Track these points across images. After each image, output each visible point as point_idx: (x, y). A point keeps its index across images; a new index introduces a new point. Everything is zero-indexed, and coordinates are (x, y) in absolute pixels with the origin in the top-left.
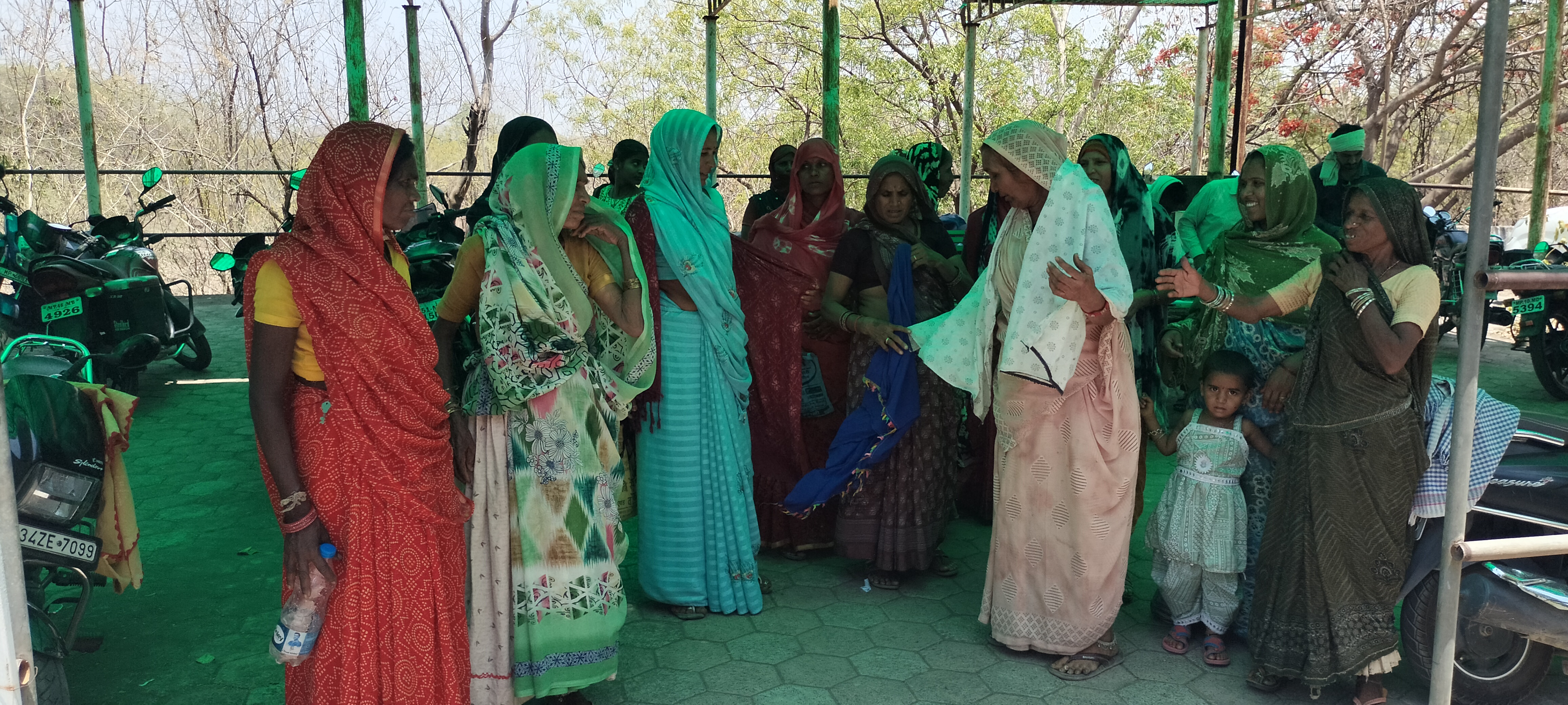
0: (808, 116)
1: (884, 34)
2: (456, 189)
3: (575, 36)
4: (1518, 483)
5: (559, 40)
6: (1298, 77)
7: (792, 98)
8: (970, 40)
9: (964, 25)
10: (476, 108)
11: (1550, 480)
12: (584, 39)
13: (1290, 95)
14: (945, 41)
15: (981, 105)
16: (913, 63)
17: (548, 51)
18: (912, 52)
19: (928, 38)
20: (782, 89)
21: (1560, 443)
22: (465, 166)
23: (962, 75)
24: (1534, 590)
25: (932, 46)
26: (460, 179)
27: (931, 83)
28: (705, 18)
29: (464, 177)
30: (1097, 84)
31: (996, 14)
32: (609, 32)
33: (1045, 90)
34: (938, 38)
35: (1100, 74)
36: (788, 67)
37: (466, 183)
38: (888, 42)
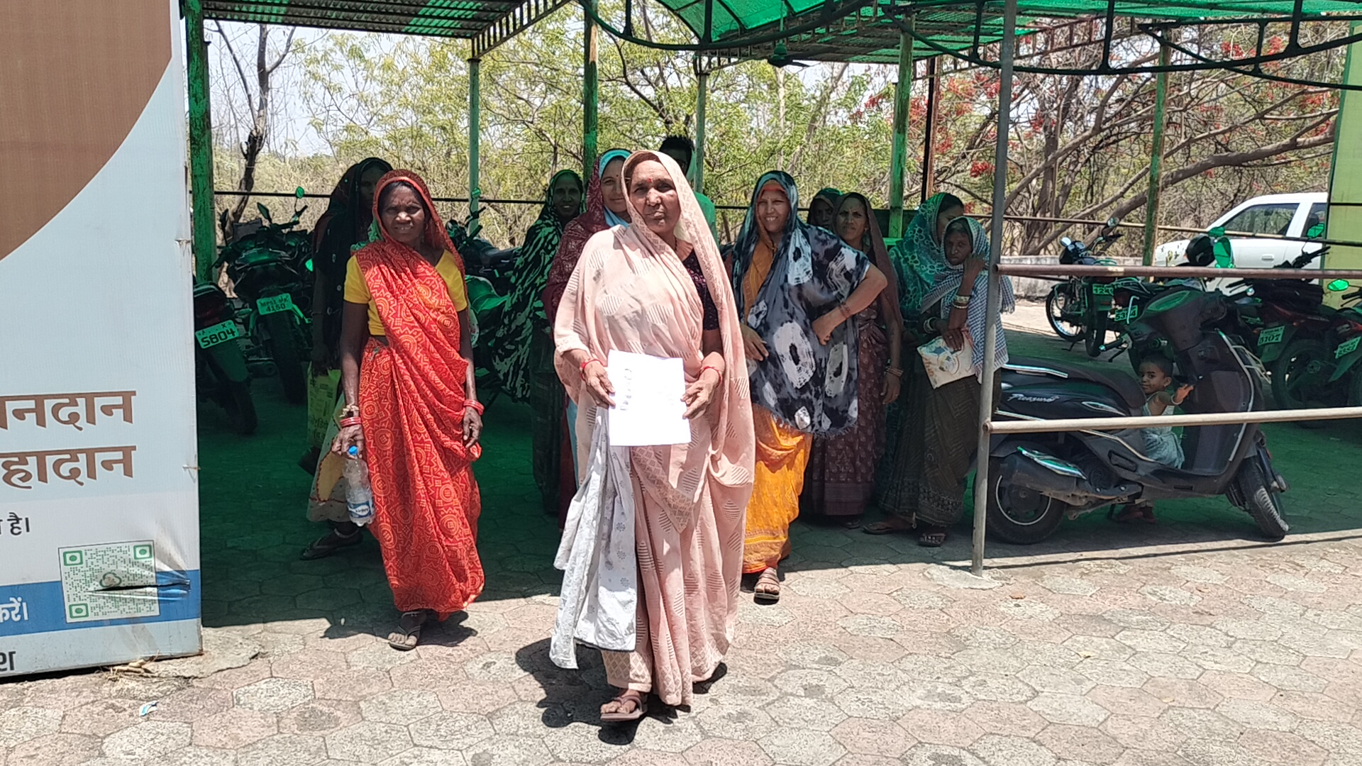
0: (555, 148)
1: (625, 76)
2: (234, 207)
3: (338, 68)
4: (1039, 400)
5: (322, 71)
6: (985, 125)
7: (541, 131)
8: (702, 86)
9: (697, 74)
10: (255, 133)
11: (1057, 397)
12: (347, 71)
13: (978, 141)
14: (679, 84)
15: (711, 142)
16: (651, 105)
17: (312, 81)
18: (649, 92)
19: (664, 82)
20: (532, 123)
21: (1066, 376)
22: (243, 186)
23: (694, 117)
24: (1043, 463)
25: (668, 90)
26: (238, 198)
27: (667, 123)
28: (469, 60)
29: (241, 197)
30: (812, 128)
31: (723, 67)
32: (368, 65)
33: (767, 131)
34: (672, 81)
35: (814, 120)
36: (537, 102)
37: (244, 202)
38: (628, 84)
